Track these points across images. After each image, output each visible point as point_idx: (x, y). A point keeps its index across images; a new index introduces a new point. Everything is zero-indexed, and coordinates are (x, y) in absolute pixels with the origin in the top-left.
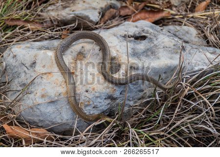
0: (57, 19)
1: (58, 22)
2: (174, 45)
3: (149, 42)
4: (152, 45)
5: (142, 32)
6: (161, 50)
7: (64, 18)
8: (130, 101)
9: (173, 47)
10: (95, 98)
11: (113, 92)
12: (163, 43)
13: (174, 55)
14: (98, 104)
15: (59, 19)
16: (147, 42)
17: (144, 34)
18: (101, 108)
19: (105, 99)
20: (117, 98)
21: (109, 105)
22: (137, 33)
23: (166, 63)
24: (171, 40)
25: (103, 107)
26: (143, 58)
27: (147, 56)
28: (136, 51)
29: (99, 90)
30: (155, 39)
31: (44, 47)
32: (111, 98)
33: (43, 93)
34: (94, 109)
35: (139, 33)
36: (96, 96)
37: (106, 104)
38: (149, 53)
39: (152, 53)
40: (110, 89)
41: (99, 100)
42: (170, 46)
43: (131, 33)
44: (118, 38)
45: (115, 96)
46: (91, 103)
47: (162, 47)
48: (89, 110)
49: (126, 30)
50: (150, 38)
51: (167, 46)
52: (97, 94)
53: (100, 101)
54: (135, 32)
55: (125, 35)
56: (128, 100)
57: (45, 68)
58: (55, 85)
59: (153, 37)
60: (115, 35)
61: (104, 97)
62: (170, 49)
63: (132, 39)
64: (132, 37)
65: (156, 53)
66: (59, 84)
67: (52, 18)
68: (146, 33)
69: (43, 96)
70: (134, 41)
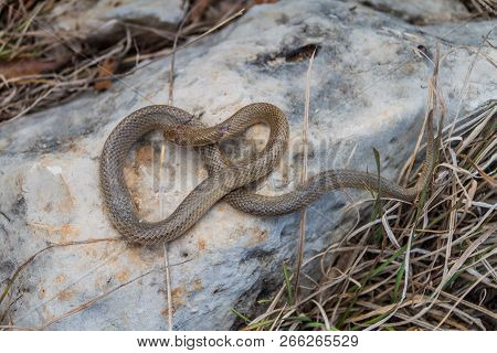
0: (78, 39)
1: (83, 46)
2: (398, 53)
3: (329, 62)
4: (340, 67)
5: (303, 35)
6: (366, 77)
7: (95, 33)
8: (313, 241)
9: (396, 59)
10: (211, 268)
11: (260, 239)
12: (367, 52)
13: (406, 82)
14: (225, 281)
15: (83, 37)
16: (323, 59)
17: (310, 41)
18: (236, 288)
19: (242, 261)
20: (274, 249)
21: (257, 274)
22: (291, 40)
23: (391, 114)
24: (385, 38)
25: (241, 285)
27: (333, 104)
28: (300, 98)
29: (219, 245)
30: (342, 48)
31: (43, 142)
32: (259, 254)
33: (61, 288)
34: (217, 296)
35: (296, 40)
36: (215, 262)
37: (246, 275)
38: (337, 93)
39: (344, 92)
40: (250, 235)
41: (224, 270)
42: (389, 58)
43: (274, 48)
44: (239, 71)
45: (268, 247)
46: (204, 283)
47: (366, 66)
48: (204, 301)
49: (259, 39)
50: (331, 49)
51: (381, 60)
52: (216, 258)
53: (229, 272)
54: (284, 40)
55: (259, 56)
56: (307, 240)
57: (53, 212)
58: (90, 258)
59: (336, 43)
60: (229, 66)
61: (238, 260)
62: (390, 67)
63: (280, 61)
64: (278, 55)
65: (356, 90)
66: (100, 254)
67: (67, 38)
68: (315, 36)
69: (62, 296)
70: (288, 67)
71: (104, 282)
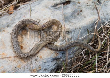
3: (74, 6)
4: (77, 7)
8: (71, 55)
9: (92, 4)
11: (57, 55)
12: (84, 3)
14: (47, 67)
16: (72, 4)
18: (50, 69)
19: (52, 61)
21: (56, 65)
25: (52, 68)
26: (73, 20)
27: (75, 17)
28: (66, 16)
29: (45, 57)
32: (56, 59)
33: (2, 70)
34: (45, 71)
36: (45, 62)
37: (53, 65)
38: (76, 14)
40: (54, 54)
41: (47, 64)
42: (90, 4)
43: (58, 2)
44: (49, 9)
45: (59, 57)
46: (41, 68)
47: (84, 6)
50: (74, 2)
52: (45, 61)
53: (48, 64)
55: (54, 4)
56: (69, 55)
58: (10, 61)
60: (47, 7)
61: (51, 61)
62: (90, 6)
64: (60, 4)
71: (14, 68)
